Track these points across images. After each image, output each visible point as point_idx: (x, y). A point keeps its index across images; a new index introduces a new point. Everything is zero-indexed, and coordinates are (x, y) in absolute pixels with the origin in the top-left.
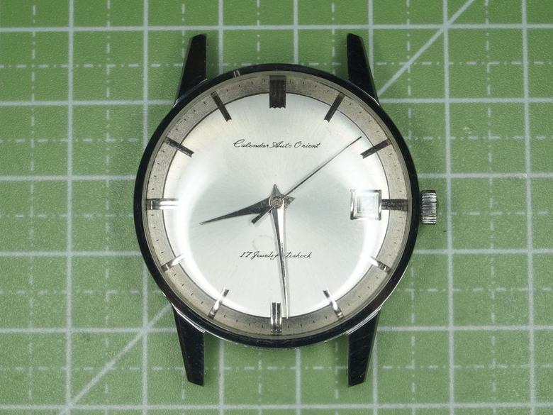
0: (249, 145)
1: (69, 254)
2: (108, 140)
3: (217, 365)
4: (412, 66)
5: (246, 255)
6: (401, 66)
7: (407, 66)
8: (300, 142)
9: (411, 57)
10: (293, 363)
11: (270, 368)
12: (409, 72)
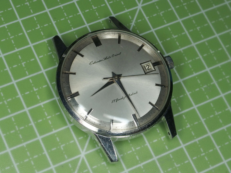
0: (95, 62)
1: (39, 138)
2: (35, 90)
4: (135, 23)
5: (113, 101)
6: (131, 25)
9: (133, 20)
10: (145, 143)
11: (137, 148)
12: (135, 25)
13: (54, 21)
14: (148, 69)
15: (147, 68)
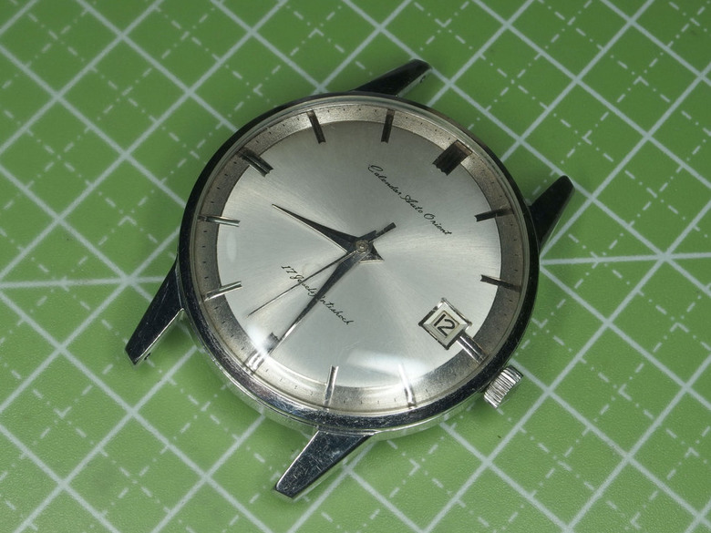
0: (383, 178)
1: (126, 155)
3: (165, 371)
4: (601, 265)
5: (289, 270)
6: (591, 256)
7: (595, 260)
8: (433, 216)
9: (608, 256)
10: (240, 433)
11: (213, 417)
12: (593, 267)
13: (485, 54)
14: (440, 328)
15: (443, 323)
